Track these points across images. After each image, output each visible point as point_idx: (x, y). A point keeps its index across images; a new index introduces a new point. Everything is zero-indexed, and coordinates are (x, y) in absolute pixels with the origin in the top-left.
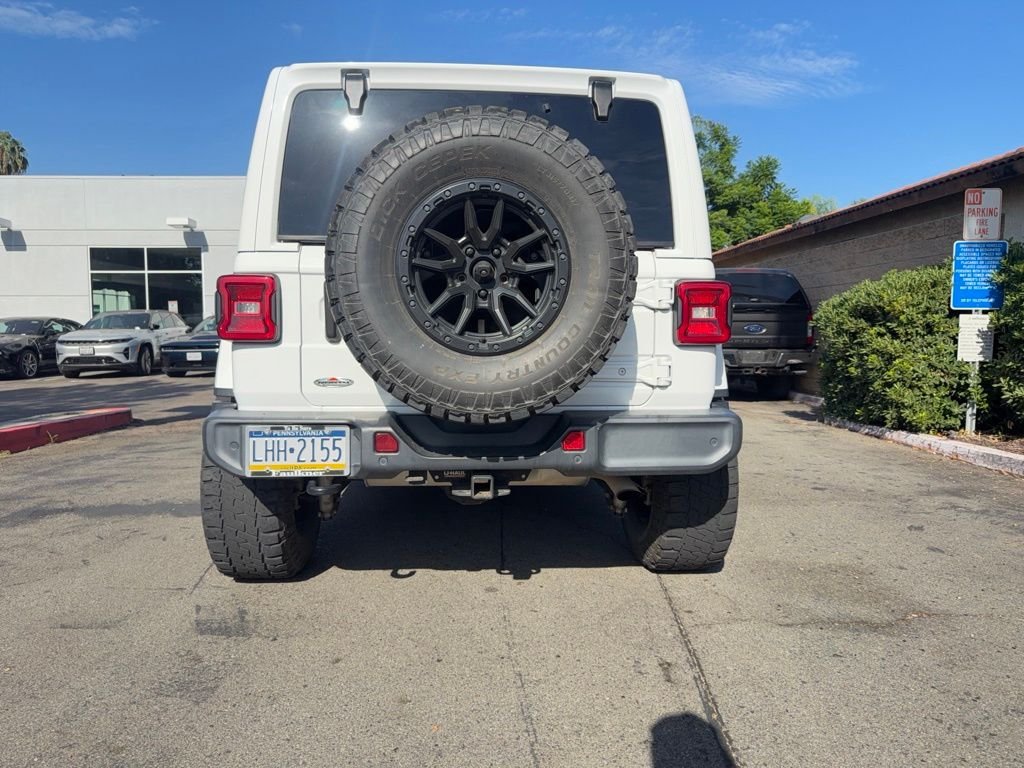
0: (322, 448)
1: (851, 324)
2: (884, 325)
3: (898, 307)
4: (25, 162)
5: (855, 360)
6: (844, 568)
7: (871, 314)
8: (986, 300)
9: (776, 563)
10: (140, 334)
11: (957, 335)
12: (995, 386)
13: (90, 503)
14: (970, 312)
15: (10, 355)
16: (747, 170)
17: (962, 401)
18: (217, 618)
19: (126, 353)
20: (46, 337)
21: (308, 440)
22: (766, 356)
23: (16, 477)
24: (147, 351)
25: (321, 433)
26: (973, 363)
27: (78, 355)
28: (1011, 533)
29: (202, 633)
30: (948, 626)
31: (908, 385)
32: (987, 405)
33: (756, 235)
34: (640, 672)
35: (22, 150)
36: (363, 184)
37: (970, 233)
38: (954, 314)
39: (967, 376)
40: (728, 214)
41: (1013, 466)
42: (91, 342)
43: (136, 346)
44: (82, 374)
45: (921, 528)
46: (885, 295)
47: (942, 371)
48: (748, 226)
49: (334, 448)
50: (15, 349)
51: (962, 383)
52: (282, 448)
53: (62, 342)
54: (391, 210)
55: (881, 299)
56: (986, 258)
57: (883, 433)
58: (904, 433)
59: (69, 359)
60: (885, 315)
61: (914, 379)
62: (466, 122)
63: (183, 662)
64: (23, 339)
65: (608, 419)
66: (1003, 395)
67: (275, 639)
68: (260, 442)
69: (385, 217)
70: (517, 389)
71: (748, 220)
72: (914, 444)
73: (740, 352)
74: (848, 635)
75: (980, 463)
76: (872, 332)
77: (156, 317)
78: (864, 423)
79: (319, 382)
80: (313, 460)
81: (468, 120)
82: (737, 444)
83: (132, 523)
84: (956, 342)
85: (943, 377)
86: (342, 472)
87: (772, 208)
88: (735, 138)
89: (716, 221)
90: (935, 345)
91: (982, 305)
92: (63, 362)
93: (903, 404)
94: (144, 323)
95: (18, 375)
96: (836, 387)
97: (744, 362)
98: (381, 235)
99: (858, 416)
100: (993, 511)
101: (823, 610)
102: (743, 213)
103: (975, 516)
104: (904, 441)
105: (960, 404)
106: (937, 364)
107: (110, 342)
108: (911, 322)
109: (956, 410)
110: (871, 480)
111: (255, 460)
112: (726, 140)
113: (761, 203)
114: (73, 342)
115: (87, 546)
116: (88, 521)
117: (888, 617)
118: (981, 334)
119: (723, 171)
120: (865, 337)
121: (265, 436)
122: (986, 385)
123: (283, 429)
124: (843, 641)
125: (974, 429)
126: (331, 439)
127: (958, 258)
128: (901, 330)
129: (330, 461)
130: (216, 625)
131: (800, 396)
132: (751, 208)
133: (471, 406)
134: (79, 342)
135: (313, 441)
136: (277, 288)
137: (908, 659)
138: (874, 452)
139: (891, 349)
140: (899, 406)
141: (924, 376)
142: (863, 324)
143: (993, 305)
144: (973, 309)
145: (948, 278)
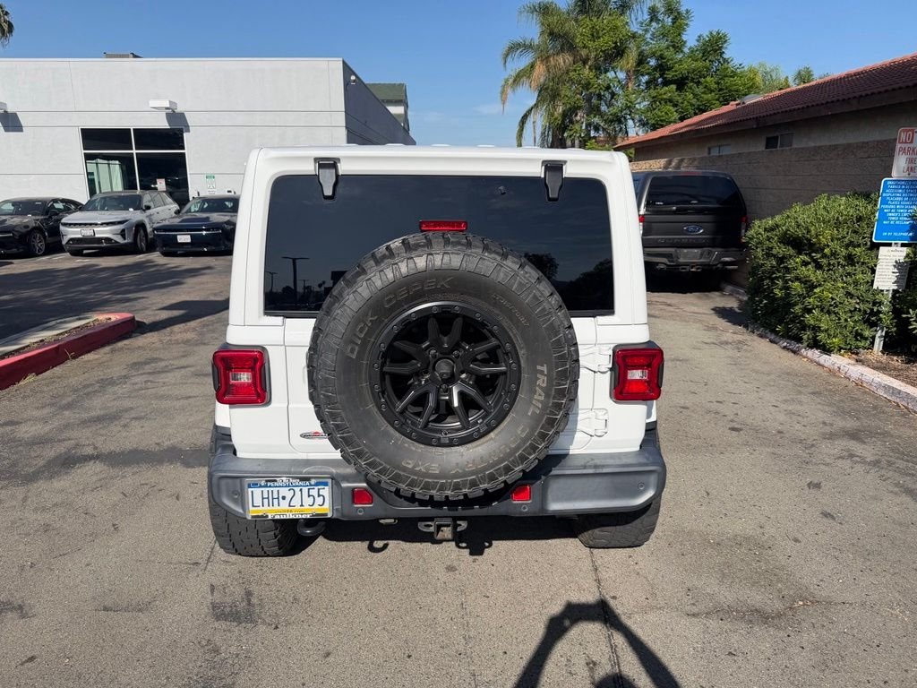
0: (309, 496)
1: (781, 250)
2: (809, 255)
3: (824, 241)
4: (10, 26)
5: (780, 283)
6: (747, 539)
7: (800, 244)
8: (906, 234)
9: (690, 533)
10: (133, 215)
11: (876, 266)
12: (904, 316)
13: (112, 448)
14: (890, 245)
15: (20, 236)
16: (696, 43)
17: (872, 325)
18: (228, 600)
19: (123, 233)
20: (50, 217)
21: (297, 489)
22: (702, 254)
23: (46, 411)
24: (142, 231)
25: (308, 483)
26: (887, 291)
27: (80, 236)
28: (896, 493)
29: (218, 619)
30: (826, 617)
31: (825, 311)
32: (895, 329)
33: (703, 111)
34: (570, 673)
35: (7, 13)
36: (339, 312)
37: (898, 171)
38: (876, 247)
39: (880, 303)
40: (677, 89)
41: (909, 401)
42: (91, 224)
43: (131, 228)
44: (85, 252)
45: (818, 486)
46: (812, 228)
47: (858, 298)
48: (694, 101)
49: (319, 496)
50: (24, 230)
51: (875, 309)
52: (276, 496)
53: (65, 225)
54: (364, 332)
55: (809, 231)
56: (911, 195)
57: (799, 349)
58: (817, 352)
59: (71, 239)
60: (811, 245)
61: (831, 305)
62: (430, 257)
63: (205, 653)
64: (29, 219)
65: (551, 471)
66: (912, 325)
67: (277, 627)
68: (257, 491)
69: (360, 338)
70: (474, 477)
71: (695, 95)
72: (826, 365)
73: (678, 250)
74: (743, 627)
75: (881, 392)
76: (798, 260)
77: (147, 198)
78: (783, 336)
79: (304, 436)
80: (302, 505)
81: (431, 254)
82: (661, 486)
83: (148, 474)
84: (873, 272)
85: (858, 303)
86: (326, 514)
87: (718, 83)
88: (687, 11)
89: (665, 97)
90: (854, 274)
91: (901, 238)
92: (68, 243)
93: (819, 327)
94: (136, 204)
95: (29, 254)
96: (761, 302)
97: (681, 260)
98: (356, 353)
99: (779, 332)
100: (884, 463)
101: (727, 596)
102: (691, 88)
103: (868, 468)
104: (817, 360)
105: (871, 327)
106: (853, 292)
107: (108, 224)
108: (834, 254)
109: (866, 333)
110: (781, 417)
111: (253, 506)
112: (679, 13)
113: (708, 79)
114: (75, 224)
115: (115, 506)
116: (113, 472)
117: (779, 605)
118: (898, 265)
119: (673, 46)
120: (791, 263)
121: (261, 486)
122: (897, 312)
123: (275, 481)
124: (738, 636)
125: (881, 349)
126: (316, 488)
127: (884, 195)
128: (824, 261)
129: (316, 506)
130: (228, 609)
131: (729, 288)
132: (698, 83)
133: (434, 490)
134: (80, 224)
135: (301, 490)
136: (266, 361)
137: (790, 659)
138: (789, 374)
139: (813, 278)
140: (816, 329)
141: (840, 303)
142: (792, 251)
143: (912, 238)
144: (893, 242)
145: (873, 213)
